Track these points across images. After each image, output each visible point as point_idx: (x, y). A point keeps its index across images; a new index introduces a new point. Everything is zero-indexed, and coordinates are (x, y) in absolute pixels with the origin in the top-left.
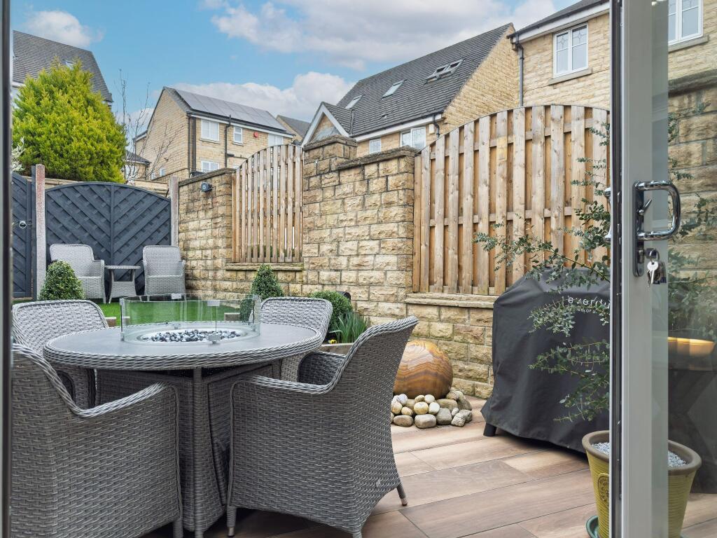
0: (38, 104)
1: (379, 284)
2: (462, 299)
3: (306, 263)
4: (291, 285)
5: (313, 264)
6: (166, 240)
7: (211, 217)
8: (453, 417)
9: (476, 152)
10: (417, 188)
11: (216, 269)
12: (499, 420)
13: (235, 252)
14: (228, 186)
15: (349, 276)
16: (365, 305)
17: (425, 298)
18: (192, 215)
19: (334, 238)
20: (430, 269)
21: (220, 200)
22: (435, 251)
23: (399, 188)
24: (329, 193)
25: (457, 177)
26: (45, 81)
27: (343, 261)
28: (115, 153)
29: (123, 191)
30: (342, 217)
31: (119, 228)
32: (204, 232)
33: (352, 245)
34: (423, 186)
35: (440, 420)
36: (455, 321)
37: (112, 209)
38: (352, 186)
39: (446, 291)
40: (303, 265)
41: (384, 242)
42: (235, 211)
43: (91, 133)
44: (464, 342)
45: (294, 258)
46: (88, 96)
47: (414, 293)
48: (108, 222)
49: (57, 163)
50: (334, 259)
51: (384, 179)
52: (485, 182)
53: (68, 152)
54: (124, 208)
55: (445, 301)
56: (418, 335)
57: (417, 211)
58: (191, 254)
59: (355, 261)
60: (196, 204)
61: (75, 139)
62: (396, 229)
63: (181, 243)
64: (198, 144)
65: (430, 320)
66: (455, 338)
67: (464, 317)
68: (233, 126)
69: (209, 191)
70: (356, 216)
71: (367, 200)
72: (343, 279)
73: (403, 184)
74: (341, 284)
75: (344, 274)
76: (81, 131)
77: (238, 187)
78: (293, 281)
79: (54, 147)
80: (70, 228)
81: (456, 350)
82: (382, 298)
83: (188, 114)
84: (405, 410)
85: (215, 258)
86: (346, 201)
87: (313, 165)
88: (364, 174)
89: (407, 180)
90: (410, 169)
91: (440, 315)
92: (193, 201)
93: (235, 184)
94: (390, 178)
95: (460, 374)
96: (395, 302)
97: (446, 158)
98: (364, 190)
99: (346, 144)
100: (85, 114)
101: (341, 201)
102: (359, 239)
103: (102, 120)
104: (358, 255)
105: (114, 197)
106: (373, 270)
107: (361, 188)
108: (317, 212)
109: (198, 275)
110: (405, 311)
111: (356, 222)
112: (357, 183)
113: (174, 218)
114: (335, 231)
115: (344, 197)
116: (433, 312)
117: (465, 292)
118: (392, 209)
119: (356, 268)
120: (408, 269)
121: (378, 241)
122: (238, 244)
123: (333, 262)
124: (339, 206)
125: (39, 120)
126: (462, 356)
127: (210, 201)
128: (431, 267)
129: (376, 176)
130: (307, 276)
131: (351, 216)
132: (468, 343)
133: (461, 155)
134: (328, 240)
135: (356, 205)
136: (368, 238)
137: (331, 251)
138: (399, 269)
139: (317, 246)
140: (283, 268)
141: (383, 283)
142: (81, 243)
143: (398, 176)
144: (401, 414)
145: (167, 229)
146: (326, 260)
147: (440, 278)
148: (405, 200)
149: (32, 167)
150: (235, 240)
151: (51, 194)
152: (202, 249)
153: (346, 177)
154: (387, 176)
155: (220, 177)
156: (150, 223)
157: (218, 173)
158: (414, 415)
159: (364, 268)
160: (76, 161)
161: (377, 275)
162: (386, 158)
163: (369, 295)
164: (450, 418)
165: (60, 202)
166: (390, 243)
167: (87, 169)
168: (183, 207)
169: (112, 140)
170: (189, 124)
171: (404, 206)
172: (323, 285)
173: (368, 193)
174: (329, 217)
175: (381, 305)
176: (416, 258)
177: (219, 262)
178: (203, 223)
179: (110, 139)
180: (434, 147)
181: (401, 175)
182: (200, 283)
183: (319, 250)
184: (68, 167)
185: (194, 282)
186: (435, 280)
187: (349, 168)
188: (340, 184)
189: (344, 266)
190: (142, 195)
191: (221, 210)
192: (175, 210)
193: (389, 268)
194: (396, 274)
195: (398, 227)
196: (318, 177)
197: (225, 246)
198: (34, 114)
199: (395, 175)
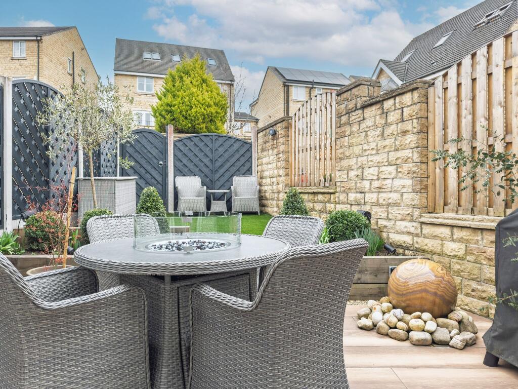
0: (174, 86)
1: (396, 204)
2: (475, 221)
3: (338, 186)
4: (328, 205)
5: (343, 187)
6: (249, 172)
7: (276, 153)
8: (451, 338)
9: (490, 75)
10: (431, 116)
11: (279, 192)
12: (503, 350)
13: (291, 179)
14: (286, 129)
15: (371, 197)
16: (384, 223)
17: (438, 218)
18: (265, 153)
19: (359, 165)
20: (445, 191)
21: (281, 140)
22: (449, 173)
23: (413, 117)
24: (355, 128)
25: (470, 102)
26: (178, 71)
27: (366, 184)
28: (219, 113)
29: (220, 139)
30: (366, 147)
31: (218, 164)
32: (272, 165)
33: (374, 171)
34: (437, 113)
35: (436, 339)
36: (468, 241)
37: (214, 151)
38: (374, 120)
39: (460, 212)
40: (336, 188)
41: (400, 167)
42: (292, 148)
43: (204, 101)
44: (477, 263)
45: (331, 183)
46: (203, 77)
47: (429, 213)
48: (211, 160)
49: (184, 123)
50: (360, 183)
51: (400, 111)
52: (500, 104)
53: (190, 115)
54: (221, 150)
55: (457, 221)
56: (431, 252)
57: (430, 137)
58: (264, 181)
59: (376, 184)
60: (268, 145)
61: (194, 106)
62: (410, 155)
63: (259, 173)
64: (291, 103)
65: (442, 239)
66: (468, 258)
67: (476, 238)
68: (315, 88)
69: (274, 134)
70: (377, 146)
71: (385, 131)
72: (366, 200)
73: (417, 113)
74: (365, 204)
75: (367, 195)
76: (198, 101)
77: (293, 130)
78: (329, 201)
79: (182, 113)
80: (187, 165)
81: (468, 270)
82: (399, 217)
83: (284, 83)
84: (401, 324)
85: (278, 184)
86: (368, 133)
87: (343, 106)
88: (383, 109)
89: (420, 110)
90: (424, 99)
91: (452, 235)
92: (265, 142)
93: (291, 128)
94: (405, 110)
95: (473, 294)
96: (411, 221)
97: (459, 85)
98: (384, 122)
99: (370, 85)
100: (201, 89)
101: (364, 134)
102: (379, 165)
103: (212, 92)
104: (378, 179)
105: (215, 143)
106: (391, 192)
107: (380, 121)
108: (346, 144)
109: (268, 197)
110: (420, 230)
111: (377, 150)
112: (378, 117)
113: (254, 156)
114: (360, 159)
115: (367, 129)
116: (446, 231)
117: (480, 213)
118: (407, 137)
119: (376, 191)
120: (422, 191)
121: (395, 167)
122: (293, 173)
123: (358, 185)
124: (363, 138)
125: (174, 96)
126: (476, 277)
127: (275, 141)
128: (446, 189)
129: (393, 109)
130: (339, 198)
131: (373, 145)
132: (481, 264)
133: (474, 80)
134: (355, 167)
135: (377, 136)
136: (386, 164)
137: (357, 176)
138: (414, 191)
139: (346, 172)
140: (321, 191)
141: (400, 204)
142: (195, 175)
143: (412, 107)
144: (396, 328)
145: (249, 163)
146: (354, 184)
147: (455, 199)
148: (419, 128)
149: (166, 126)
150: (291, 170)
151: (177, 144)
152: (271, 177)
153: (369, 112)
154: (402, 108)
155: (281, 123)
156: (238, 160)
157: (279, 121)
158: (409, 331)
159: (383, 190)
160: (195, 121)
161: (395, 197)
162: (401, 92)
163: (388, 214)
164: (449, 339)
165: (182, 148)
166: (406, 167)
167: (202, 126)
168: (260, 148)
169: (217, 105)
170: (284, 90)
171: (418, 133)
172: (351, 205)
173: (387, 124)
174: (355, 148)
175: (398, 223)
176: (430, 181)
177: (281, 187)
178: (271, 158)
179: (216, 104)
180: (447, 77)
181: (415, 106)
182: (269, 203)
183: (348, 176)
184: (190, 125)
185: (266, 202)
186: (449, 202)
187: (371, 105)
188: (364, 119)
189: (367, 189)
190: (233, 141)
191: (282, 148)
192: (255, 149)
193: (404, 190)
194: (411, 196)
195: (413, 152)
196: (347, 115)
197: (284, 174)
198: (171, 93)
199: (409, 106)
